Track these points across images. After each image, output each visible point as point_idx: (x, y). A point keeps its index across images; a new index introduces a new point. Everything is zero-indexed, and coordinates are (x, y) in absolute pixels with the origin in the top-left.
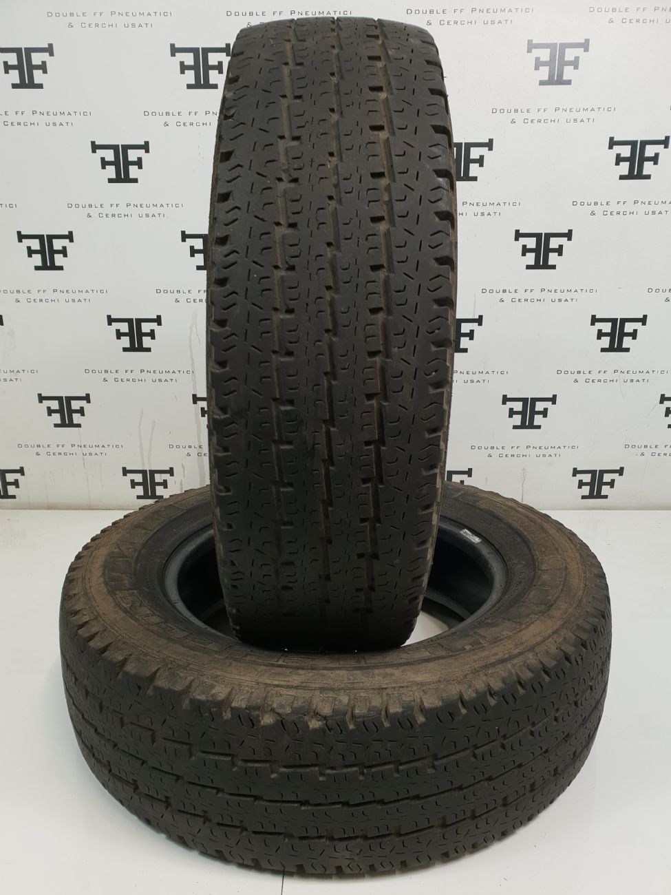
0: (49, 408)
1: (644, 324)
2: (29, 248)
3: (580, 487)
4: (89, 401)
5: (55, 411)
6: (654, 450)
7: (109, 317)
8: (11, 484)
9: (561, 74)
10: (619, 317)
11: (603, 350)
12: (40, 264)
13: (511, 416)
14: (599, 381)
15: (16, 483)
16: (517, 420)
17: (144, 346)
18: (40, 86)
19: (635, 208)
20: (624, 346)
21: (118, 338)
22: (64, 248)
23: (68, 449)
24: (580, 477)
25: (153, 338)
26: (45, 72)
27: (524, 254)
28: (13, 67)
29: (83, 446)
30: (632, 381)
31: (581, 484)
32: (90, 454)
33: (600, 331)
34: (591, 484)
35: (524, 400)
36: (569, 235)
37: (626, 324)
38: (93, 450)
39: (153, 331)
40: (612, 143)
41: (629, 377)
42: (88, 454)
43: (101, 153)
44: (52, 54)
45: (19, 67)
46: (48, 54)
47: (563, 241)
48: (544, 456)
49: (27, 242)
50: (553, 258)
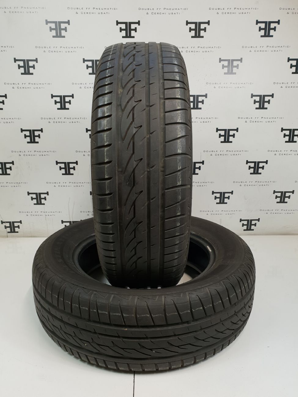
0: (32, 197)
1: (267, 163)
2: (25, 135)
3: (243, 226)
4: (48, 195)
5: (34, 199)
6: (271, 211)
7: (57, 162)
8: (16, 227)
9: (232, 70)
10: (257, 161)
11: (251, 174)
12: (29, 141)
13: (215, 199)
14: (250, 185)
15: (18, 227)
16: (218, 200)
17: (71, 173)
18: (32, 74)
19: (262, 120)
20: (259, 172)
21: (60, 170)
22: (39, 135)
23: (39, 213)
24: (243, 222)
25: (74, 170)
26: (34, 68)
27: (220, 137)
28: (22, 67)
29: (45, 212)
30: (262, 185)
31: (243, 225)
32: (49, 215)
33: (250, 166)
34: (247, 225)
35: (221, 193)
36: (237, 130)
37: (260, 163)
38: (50, 214)
39: (74, 167)
40: (252, 96)
41: (261, 184)
42: (47, 215)
43: (55, 98)
44: (37, 62)
45: (24, 67)
46: (35, 62)
47: (235, 132)
48: (229, 214)
49: (24, 133)
50: (231, 139)
